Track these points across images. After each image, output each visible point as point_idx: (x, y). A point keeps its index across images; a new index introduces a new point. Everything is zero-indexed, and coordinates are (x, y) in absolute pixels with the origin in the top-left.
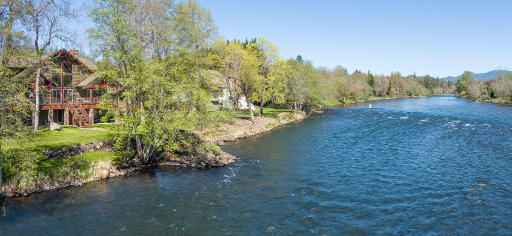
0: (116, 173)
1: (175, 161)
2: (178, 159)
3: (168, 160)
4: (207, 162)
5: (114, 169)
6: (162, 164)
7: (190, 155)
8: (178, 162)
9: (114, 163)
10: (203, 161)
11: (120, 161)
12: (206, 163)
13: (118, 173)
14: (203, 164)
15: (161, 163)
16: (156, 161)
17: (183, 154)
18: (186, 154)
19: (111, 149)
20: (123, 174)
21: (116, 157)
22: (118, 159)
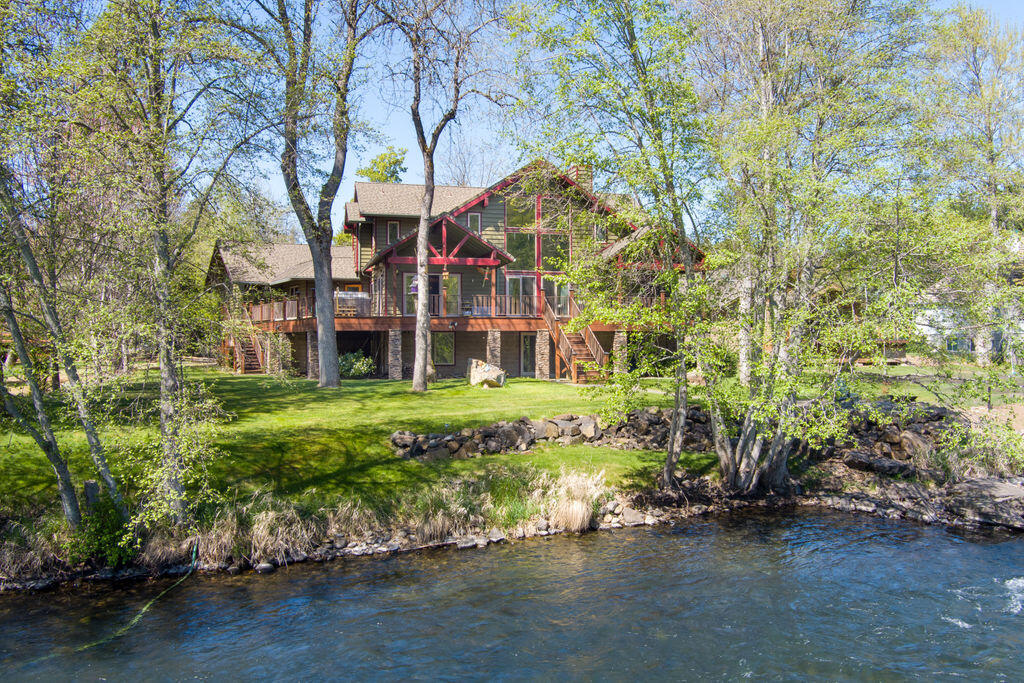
0: (624, 514)
1: (860, 497)
2: (874, 492)
3: (836, 492)
4: (988, 509)
5: (622, 502)
6: (812, 502)
7: (924, 480)
8: (871, 500)
9: (626, 482)
10: (971, 505)
11: (649, 478)
12: (981, 514)
13: (632, 517)
14: (970, 515)
15: (807, 497)
16: (787, 492)
17: (893, 475)
18: (906, 477)
19: (633, 441)
20: (650, 520)
21: (640, 465)
22: (643, 473)
